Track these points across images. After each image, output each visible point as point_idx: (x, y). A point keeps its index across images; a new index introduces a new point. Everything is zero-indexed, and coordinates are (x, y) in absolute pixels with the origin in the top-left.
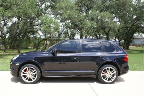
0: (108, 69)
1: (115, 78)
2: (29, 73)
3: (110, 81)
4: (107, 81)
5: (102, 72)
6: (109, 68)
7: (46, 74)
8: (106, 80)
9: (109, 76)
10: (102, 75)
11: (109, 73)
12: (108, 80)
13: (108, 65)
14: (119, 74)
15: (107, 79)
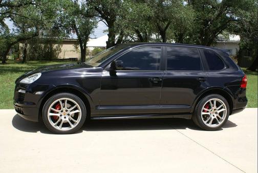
0: (213, 102)
1: (223, 118)
2: (64, 111)
3: (215, 126)
4: (210, 125)
5: (203, 108)
6: (215, 100)
7: (98, 113)
8: (208, 123)
9: (214, 116)
10: (203, 113)
11: (215, 110)
12: (212, 124)
13: (213, 95)
14: (231, 112)
15: (210, 120)
